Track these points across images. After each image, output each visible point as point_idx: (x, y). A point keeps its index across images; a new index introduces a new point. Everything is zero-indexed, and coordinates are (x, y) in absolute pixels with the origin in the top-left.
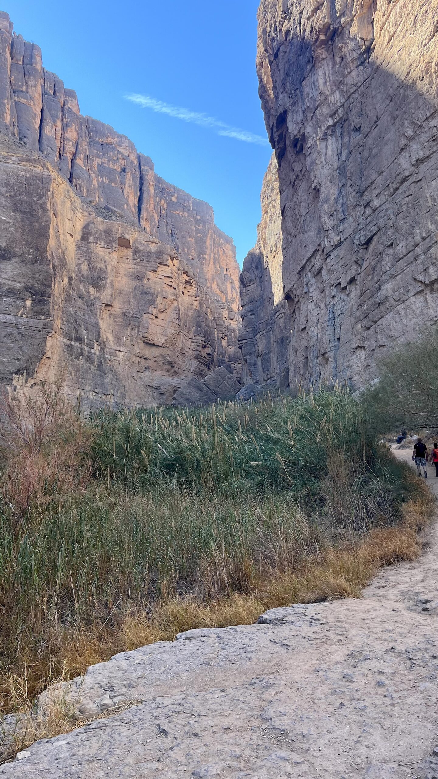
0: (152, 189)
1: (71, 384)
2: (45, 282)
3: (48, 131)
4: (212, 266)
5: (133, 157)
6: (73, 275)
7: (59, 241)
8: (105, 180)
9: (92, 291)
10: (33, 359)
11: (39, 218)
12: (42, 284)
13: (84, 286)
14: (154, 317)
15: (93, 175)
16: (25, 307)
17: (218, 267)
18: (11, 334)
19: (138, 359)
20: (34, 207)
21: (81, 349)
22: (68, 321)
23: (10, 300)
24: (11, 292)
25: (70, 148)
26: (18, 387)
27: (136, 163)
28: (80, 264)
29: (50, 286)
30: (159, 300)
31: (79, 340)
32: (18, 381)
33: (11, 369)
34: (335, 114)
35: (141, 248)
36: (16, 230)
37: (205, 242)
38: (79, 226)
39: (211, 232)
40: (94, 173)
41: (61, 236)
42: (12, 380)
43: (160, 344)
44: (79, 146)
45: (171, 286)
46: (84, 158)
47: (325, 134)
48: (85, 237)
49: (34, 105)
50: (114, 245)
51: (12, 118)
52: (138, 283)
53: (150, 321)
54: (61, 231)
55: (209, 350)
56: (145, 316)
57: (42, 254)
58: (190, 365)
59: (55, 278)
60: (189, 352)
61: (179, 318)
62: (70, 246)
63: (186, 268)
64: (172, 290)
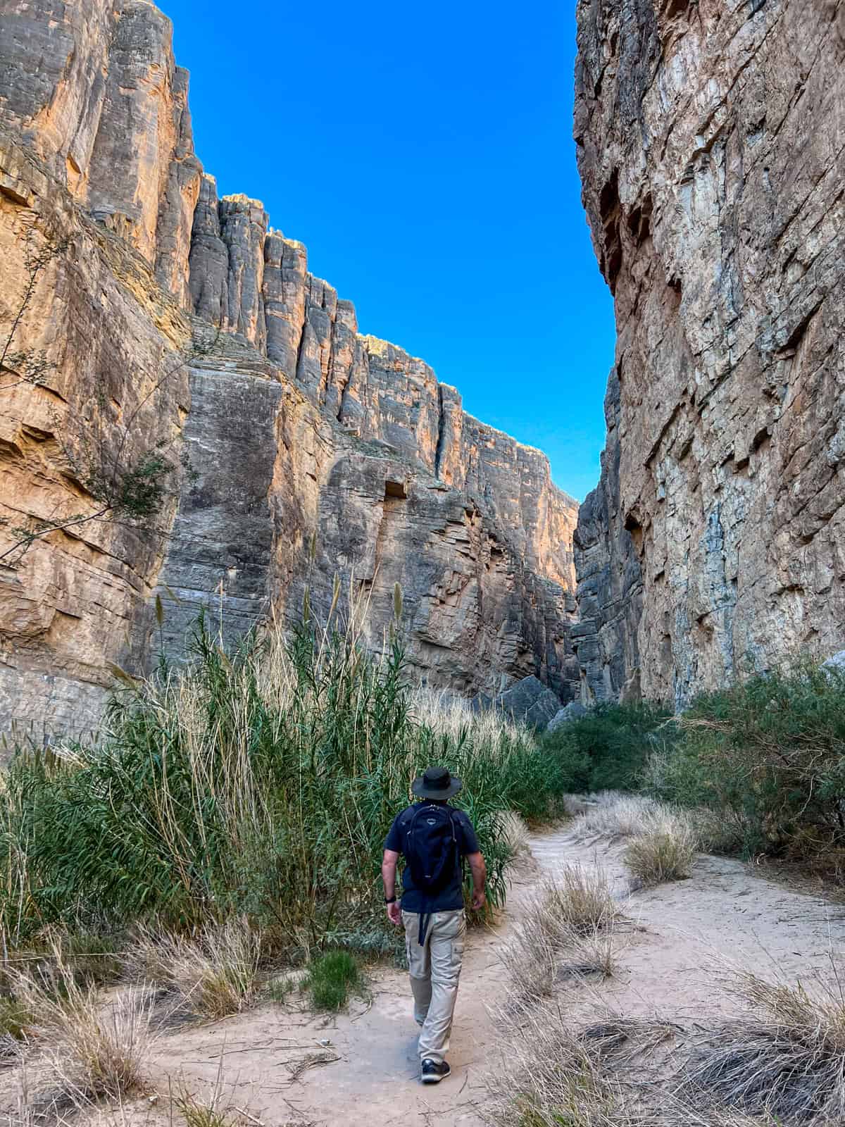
0: (458, 432)
2: (261, 542)
3: (311, 353)
4: (546, 539)
5: (431, 388)
6: (313, 535)
7: (291, 482)
8: (390, 418)
9: (342, 560)
11: (258, 448)
12: (256, 544)
13: (329, 553)
14: (438, 602)
15: (372, 412)
16: (226, 579)
17: (556, 540)
19: (411, 667)
20: (253, 432)
22: (297, 604)
23: (203, 568)
24: (207, 556)
25: (341, 375)
27: (435, 395)
28: (325, 520)
29: (268, 548)
30: (447, 575)
34: (707, 125)
35: (420, 497)
36: (223, 466)
37: (536, 505)
38: (327, 464)
39: (544, 490)
40: (373, 408)
41: (296, 477)
43: (447, 644)
44: (354, 373)
45: (467, 555)
46: (360, 389)
47: (690, 169)
48: (334, 481)
49: (293, 319)
50: (379, 492)
51: (259, 331)
52: (414, 550)
53: (432, 608)
54: (296, 470)
55: (531, 658)
56: (424, 600)
57: (259, 500)
58: (498, 680)
59: (278, 536)
60: (496, 660)
61: (479, 604)
62: (312, 495)
63: (493, 529)
64: (469, 562)
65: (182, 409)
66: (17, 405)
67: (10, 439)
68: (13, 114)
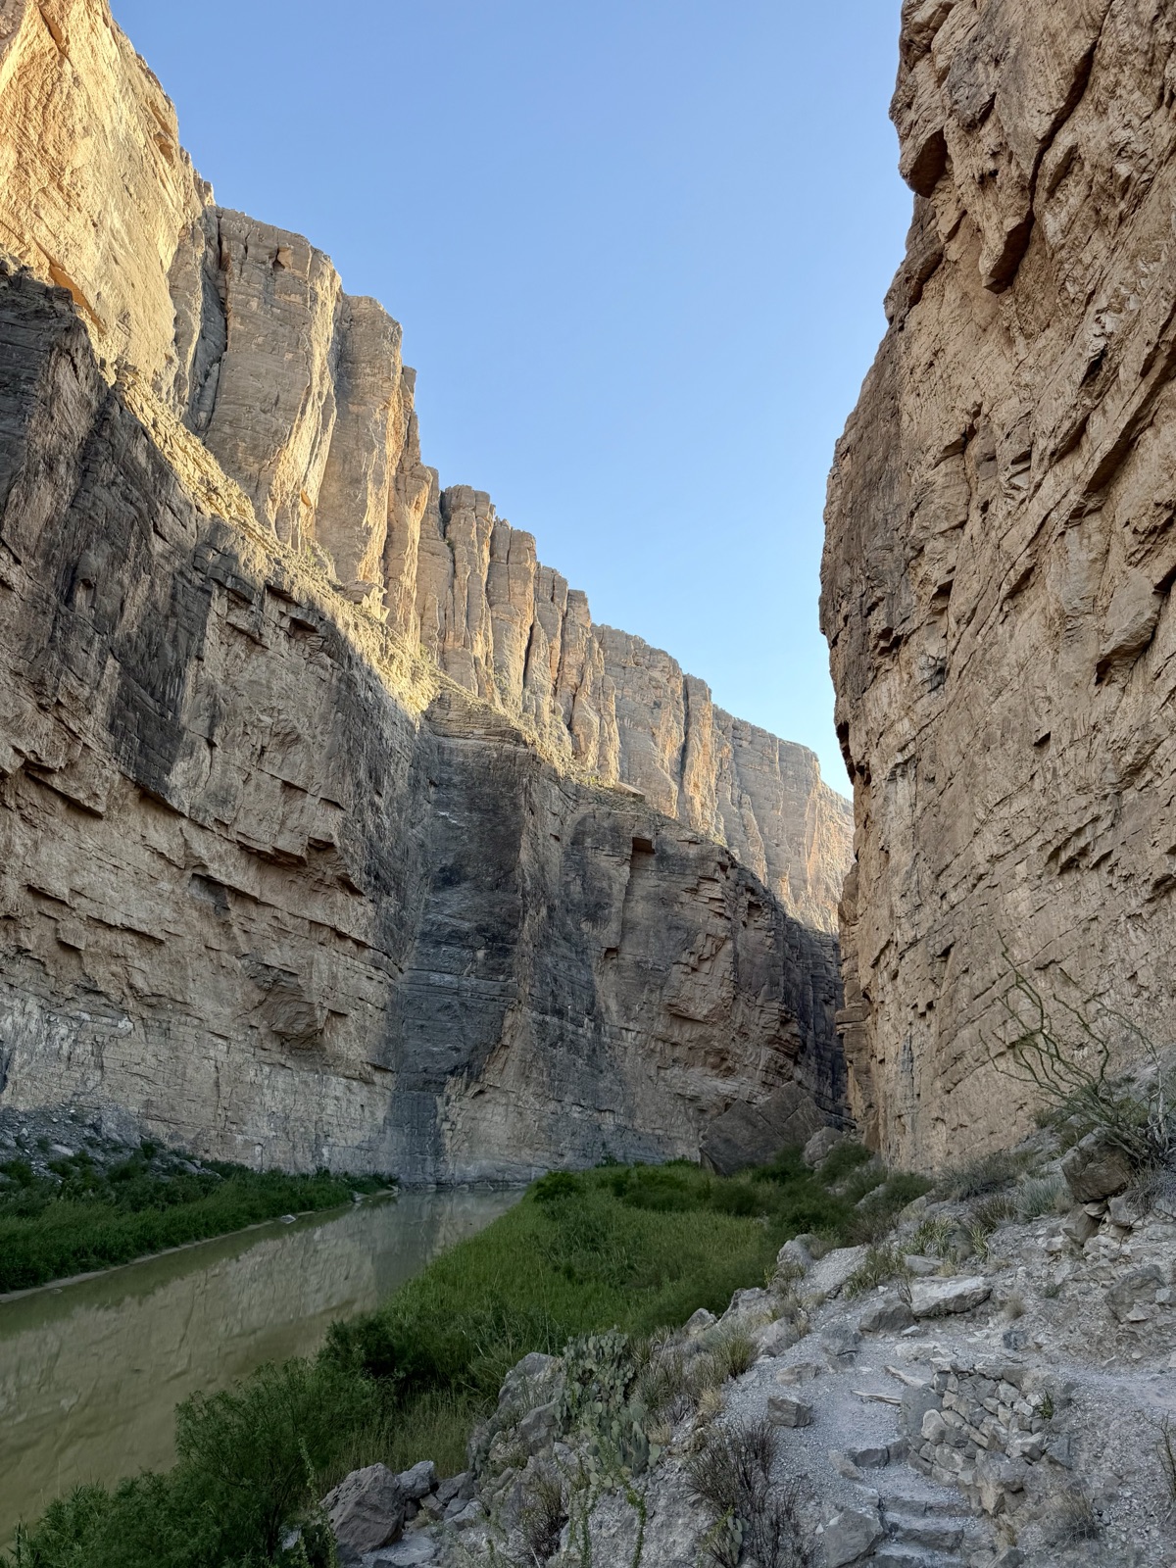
0: (706, 732)
1: (540, 1091)
2: (508, 920)
3: (539, 657)
4: (816, 856)
5: (675, 684)
6: (557, 902)
7: (536, 850)
8: (627, 723)
9: (586, 926)
10: (481, 1048)
11: (506, 819)
12: (504, 922)
13: (573, 920)
14: (689, 970)
15: (607, 719)
16: (474, 960)
18: (449, 1007)
19: (660, 1044)
20: (501, 803)
21: (561, 1028)
22: (542, 982)
23: (452, 950)
24: (456, 937)
25: (571, 678)
26: (453, 1097)
27: (680, 691)
28: (568, 883)
29: (516, 927)
30: (701, 937)
31: (559, 1013)
32: (454, 1087)
33: (446, 1066)
34: (904, 748)
35: (670, 851)
37: (802, 815)
38: (571, 822)
39: (813, 797)
40: (609, 714)
41: (541, 842)
42: (443, 1084)
43: (699, 1017)
45: (721, 915)
46: (593, 692)
48: (577, 841)
49: (521, 620)
50: (626, 850)
51: (486, 644)
52: (662, 912)
53: (683, 977)
54: (540, 833)
55: (795, 1028)
56: (675, 967)
57: (507, 874)
58: (758, 1056)
59: (525, 912)
60: (755, 1032)
61: (735, 970)
62: (555, 854)
63: (750, 881)
64: (722, 922)
65: (432, 783)
66: (304, 821)
67: (298, 853)
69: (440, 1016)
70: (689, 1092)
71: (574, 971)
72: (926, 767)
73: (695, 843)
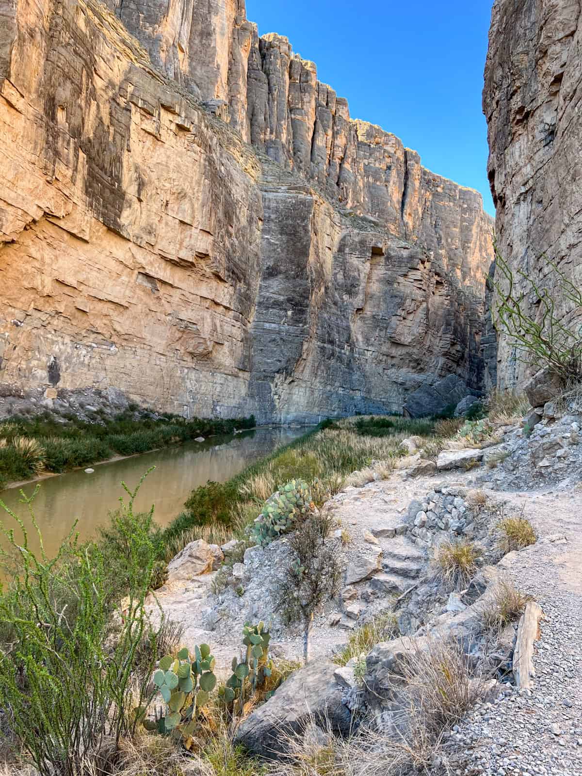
0: (417, 183)
1: (322, 380)
2: (304, 294)
3: (320, 142)
4: (477, 254)
5: (400, 155)
6: (330, 284)
7: (318, 256)
8: (371, 180)
9: (346, 297)
10: (292, 361)
11: (301, 238)
12: (301, 296)
13: (339, 294)
14: (402, 318)
15: (359, 177)
16: (286, 316)
17: (484, 254)
18: (274, 340)
19: (385, 357)
20: (298, 230)
21: (333, 350)
22: (322, 327)
23: (275, 311)
24: (277, 304)
25: (339, 154)
26: (279, 384)
27: (402, 159)
29: (308, 298)
30: (408, 302)
31: (332, 342)
32: (279, 378)
33: (274, 369)
34: (526, 183)
35: (393, 254)
36: (282, 251)
37: (471, 230)
38: (337, 238)
39: (478, 219)
40: (360, 175)
41: (320, 251)
42: (274, 377)
43: (406, 343)
44: (347, 151)
45: (420, 288)
46: (352, 162)
47: (519, 199)
48: (341, 250)
49: (308, 119)
50: (368, 254)
51: (288, 135)
52: (388, 288)
53: (398, 322)
54: (320, 246)
55: (458, 348)
56: (394, 318)
57: (302, 270)
58: (437, 362)
59: (312, 290)
60: (436, 350)
61: (427, 318)
62: (328, 258)
63: (438, 269)
64: (422, 292)
65: (260, 219)
66: (193, 242)
67: (191, 260)
68: (148, 25)
69: (270, 344)
70: (400, 380)
71: (339, 321)
72: (539, 194)
73: (407, 248)
